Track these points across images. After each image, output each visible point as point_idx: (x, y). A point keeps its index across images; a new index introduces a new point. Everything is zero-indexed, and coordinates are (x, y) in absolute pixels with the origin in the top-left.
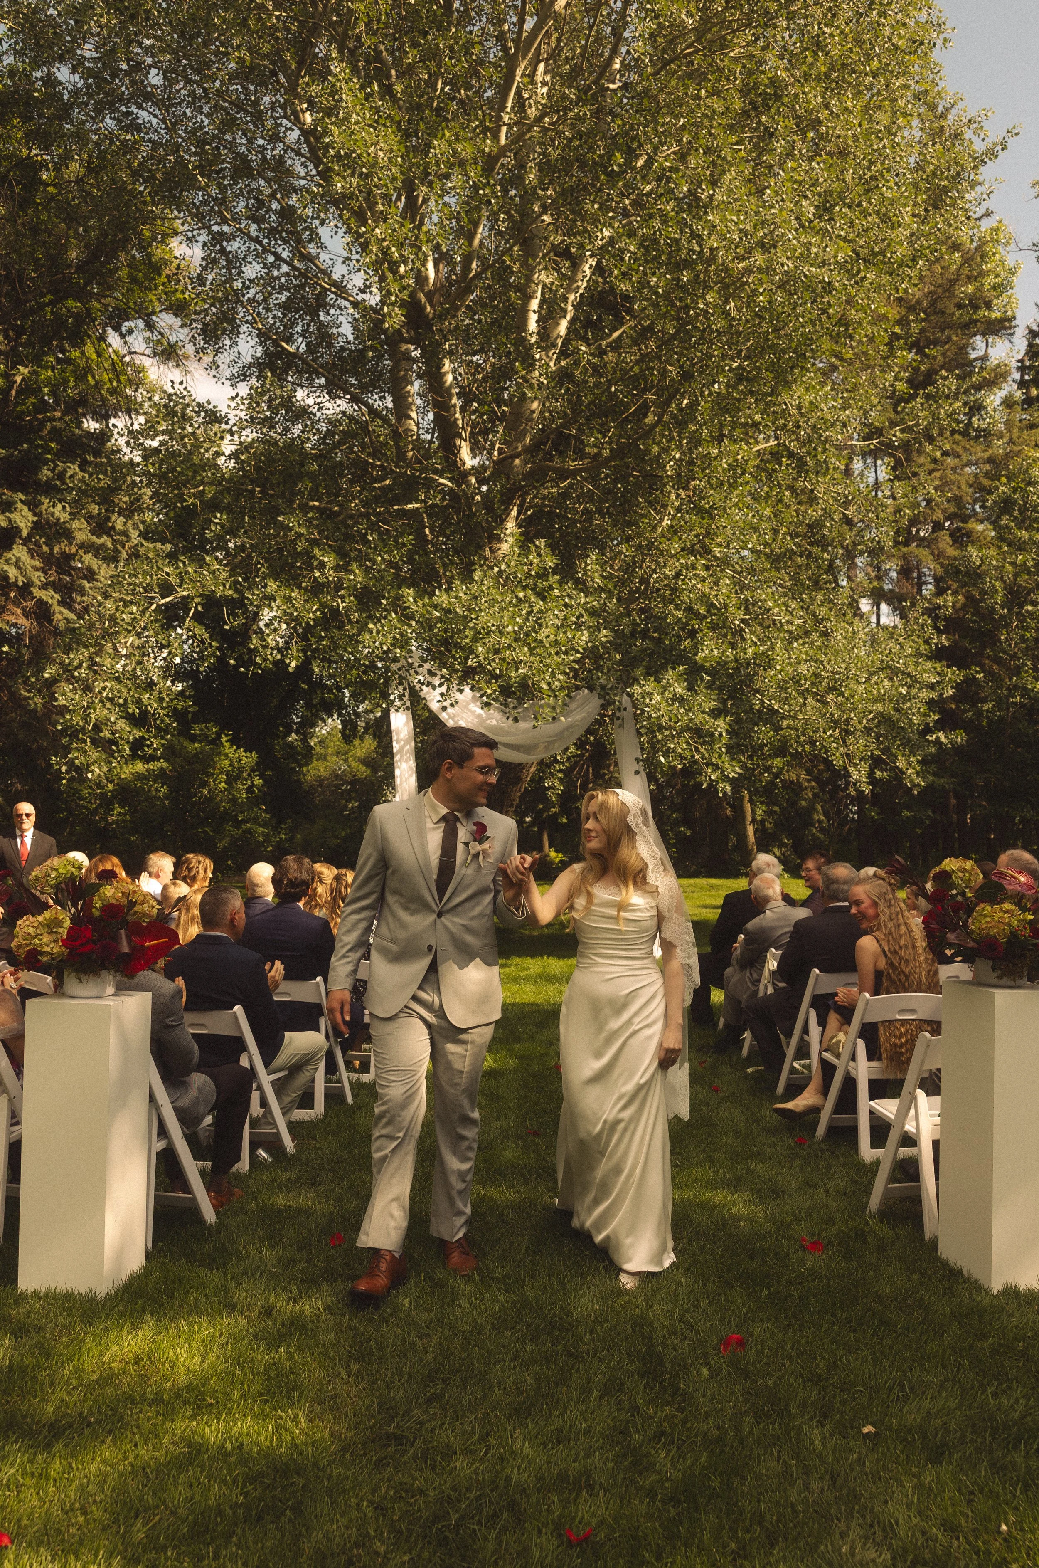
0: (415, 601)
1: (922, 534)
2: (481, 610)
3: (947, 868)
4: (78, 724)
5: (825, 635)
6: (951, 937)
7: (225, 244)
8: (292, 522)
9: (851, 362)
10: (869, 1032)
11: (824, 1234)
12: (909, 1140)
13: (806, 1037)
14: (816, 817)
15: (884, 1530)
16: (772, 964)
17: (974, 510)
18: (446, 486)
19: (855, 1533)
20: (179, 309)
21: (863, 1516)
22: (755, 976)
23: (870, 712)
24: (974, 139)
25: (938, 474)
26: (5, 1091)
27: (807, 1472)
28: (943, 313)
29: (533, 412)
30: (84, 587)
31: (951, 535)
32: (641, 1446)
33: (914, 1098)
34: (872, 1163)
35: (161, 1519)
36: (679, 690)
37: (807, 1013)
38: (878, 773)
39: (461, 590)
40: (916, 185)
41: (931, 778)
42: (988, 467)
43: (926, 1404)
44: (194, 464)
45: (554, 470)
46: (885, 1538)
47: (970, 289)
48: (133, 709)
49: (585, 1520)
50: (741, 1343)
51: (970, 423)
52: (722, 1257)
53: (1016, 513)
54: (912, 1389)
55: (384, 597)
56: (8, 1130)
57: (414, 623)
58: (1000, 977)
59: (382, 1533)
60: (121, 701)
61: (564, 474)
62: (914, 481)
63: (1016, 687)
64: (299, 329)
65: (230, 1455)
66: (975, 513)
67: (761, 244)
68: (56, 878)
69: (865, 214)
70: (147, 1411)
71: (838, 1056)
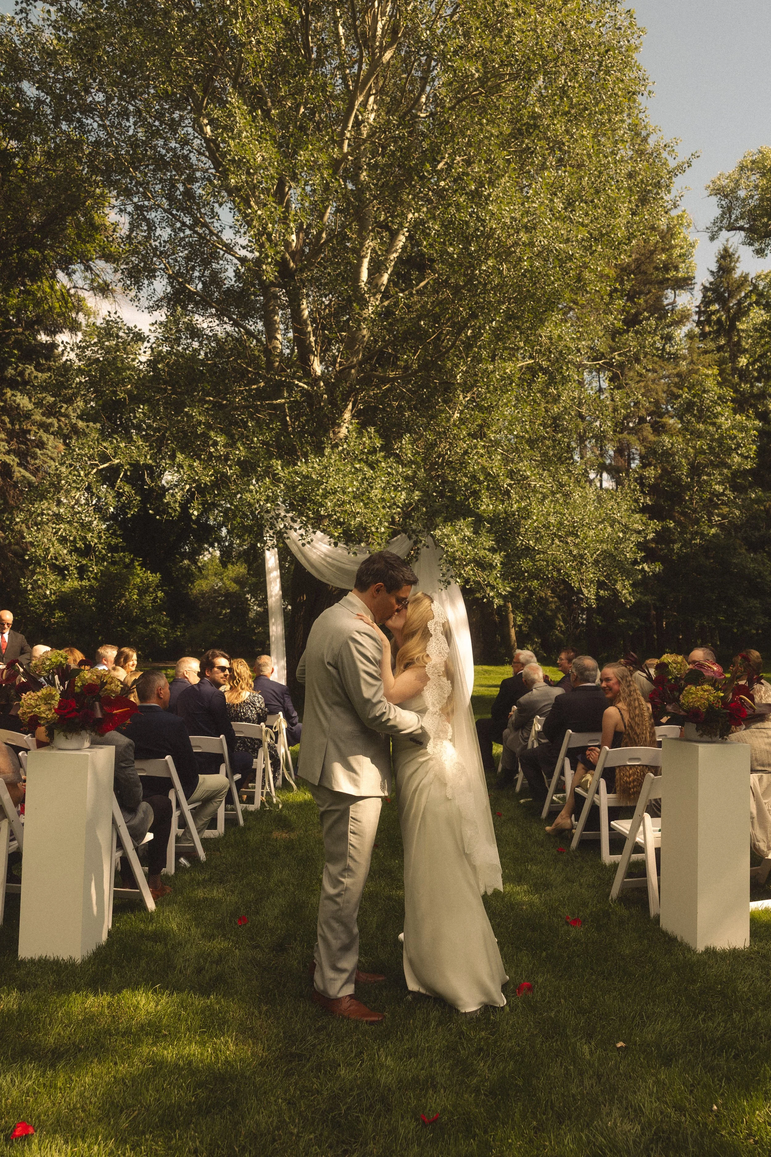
0: (283, 469)
1: (631, 425)
2: (330, 477)
3: (666, 661)
4: (40, 555)
5: (566, 495)
6: (669, 708)
7: (145, 213)
8: (195, 413)
9: (583, 307)
10: (609, 774)
11: (581, 914)
12: (639, 849)
13: (562, 778)
14: (557, 623)
15: (635, 1111)
16: (538, 727)
17: (667, 409)
18: (303, 387)
19: (616, 1113)
20: (108, 258)
21: (621, 1102)
22: (525, 735)
23: (598, 550)
24: (668, 158)
25: (642, 384)
26: (5, 816)
27: (581, 1074)
28: (646, 273)
29: (364, 336)
30: (36, 454)
31: (651, 427)
32: (467, 1058)
33: (642, 819)
34: (611, 865)
35: (138, 1114)
36: (468, 534)
37: (564, 760)
38: (602, 592)
39: (315, 462)
40: (630, 189)
41: (639, 596)
42: (676, 380)
43: (658, 1027)
44: (118, 367)
45: (378, 377)
46: (636, 1116)
47: (664, 257)
48: (80, 544)
49: (433, 1108)
50: (530, 988)
51: (664, 349)
52: (512, 930)
53: (695, 412)
54: (648, 1018)
55: (259, 467)
56: (8, 844)
57: (282, 485)
58: (701, 735)
59: (294, 1121)
60: (71, 538)
61: (384, 380)
62: (627, 390)
63: (697, 533)
64: (197, 274)
65: (183, 1069)
66: (668, 412)
67: (526, 227)
68: (50, 665)
69: (595, 207)
70: (121, 1041)
71: (586, 791)
